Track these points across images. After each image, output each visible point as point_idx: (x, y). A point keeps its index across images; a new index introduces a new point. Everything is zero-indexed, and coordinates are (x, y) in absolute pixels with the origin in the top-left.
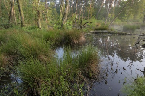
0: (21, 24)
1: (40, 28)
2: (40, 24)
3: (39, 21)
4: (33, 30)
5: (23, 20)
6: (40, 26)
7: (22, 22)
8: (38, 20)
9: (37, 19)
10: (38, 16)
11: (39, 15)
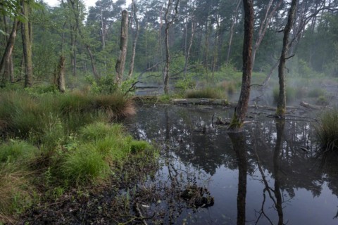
0: (24, 81)
1: (63, 91)
2: (63, 82)
3: (62, 76)
4: (46, 93)
5: (30, 73)
6: (63, 87)
7: (26, 76)
8: (60, 74)
9: (57, 72)
10: (60, 67)
11: (62, 65)
